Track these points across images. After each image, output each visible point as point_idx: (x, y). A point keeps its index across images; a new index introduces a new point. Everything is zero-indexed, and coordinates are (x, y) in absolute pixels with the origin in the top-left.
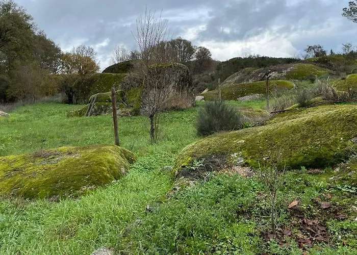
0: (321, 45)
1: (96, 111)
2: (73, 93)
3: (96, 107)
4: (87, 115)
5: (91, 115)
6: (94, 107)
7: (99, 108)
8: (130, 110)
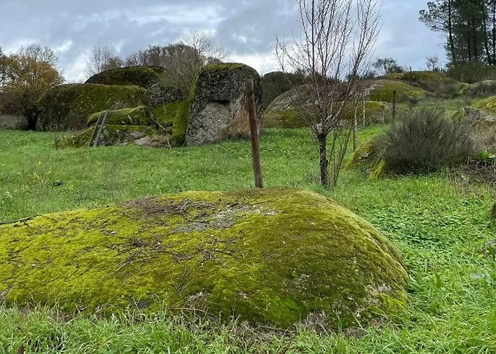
0: (393, 59)
1: (106, 139)
2: (38, 113)
3: (106, 132)
4: (91, 145)
5: (98, 145)
6: (102, 132)
7: (111, 134)
8: (167, 138)
